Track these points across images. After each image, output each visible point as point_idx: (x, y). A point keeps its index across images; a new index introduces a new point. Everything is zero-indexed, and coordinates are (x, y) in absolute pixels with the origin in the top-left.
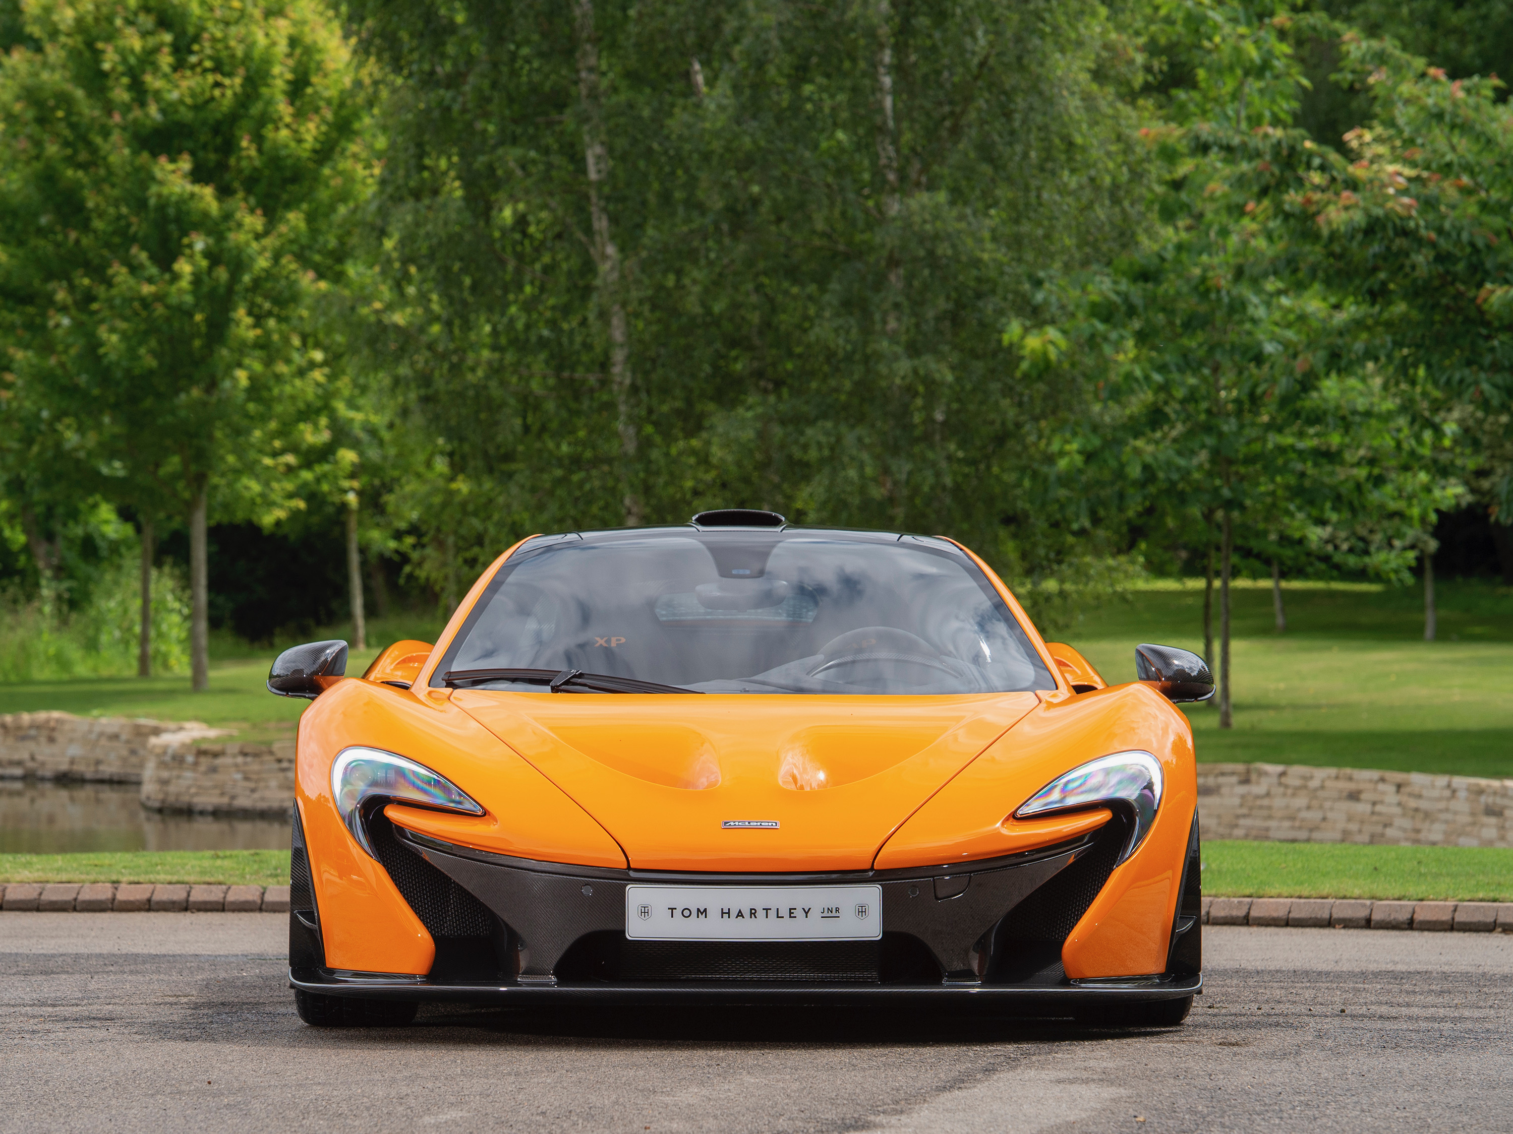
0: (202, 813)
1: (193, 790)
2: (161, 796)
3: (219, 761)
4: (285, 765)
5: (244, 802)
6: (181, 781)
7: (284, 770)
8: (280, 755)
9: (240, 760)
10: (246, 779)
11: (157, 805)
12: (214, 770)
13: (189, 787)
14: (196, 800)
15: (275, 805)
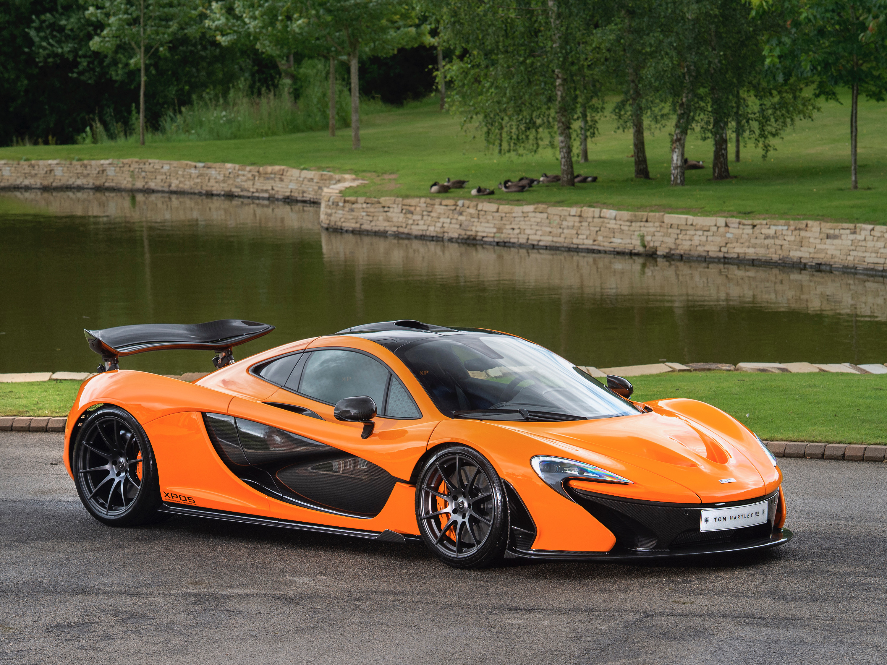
0: (347, 231)
1: (342, 220)
2: (327, 222)
3: (354, 206)
4: (386, 209)
5: (366, 227)
6: (337, 215)
7: (386, 212)
8: (384, 204)
9: (365, 205)
10: (367, 215)
11: (326, 226)
12: (352, 210)
13: (340, 218)
14: (344, 225)
15: (382, 229)
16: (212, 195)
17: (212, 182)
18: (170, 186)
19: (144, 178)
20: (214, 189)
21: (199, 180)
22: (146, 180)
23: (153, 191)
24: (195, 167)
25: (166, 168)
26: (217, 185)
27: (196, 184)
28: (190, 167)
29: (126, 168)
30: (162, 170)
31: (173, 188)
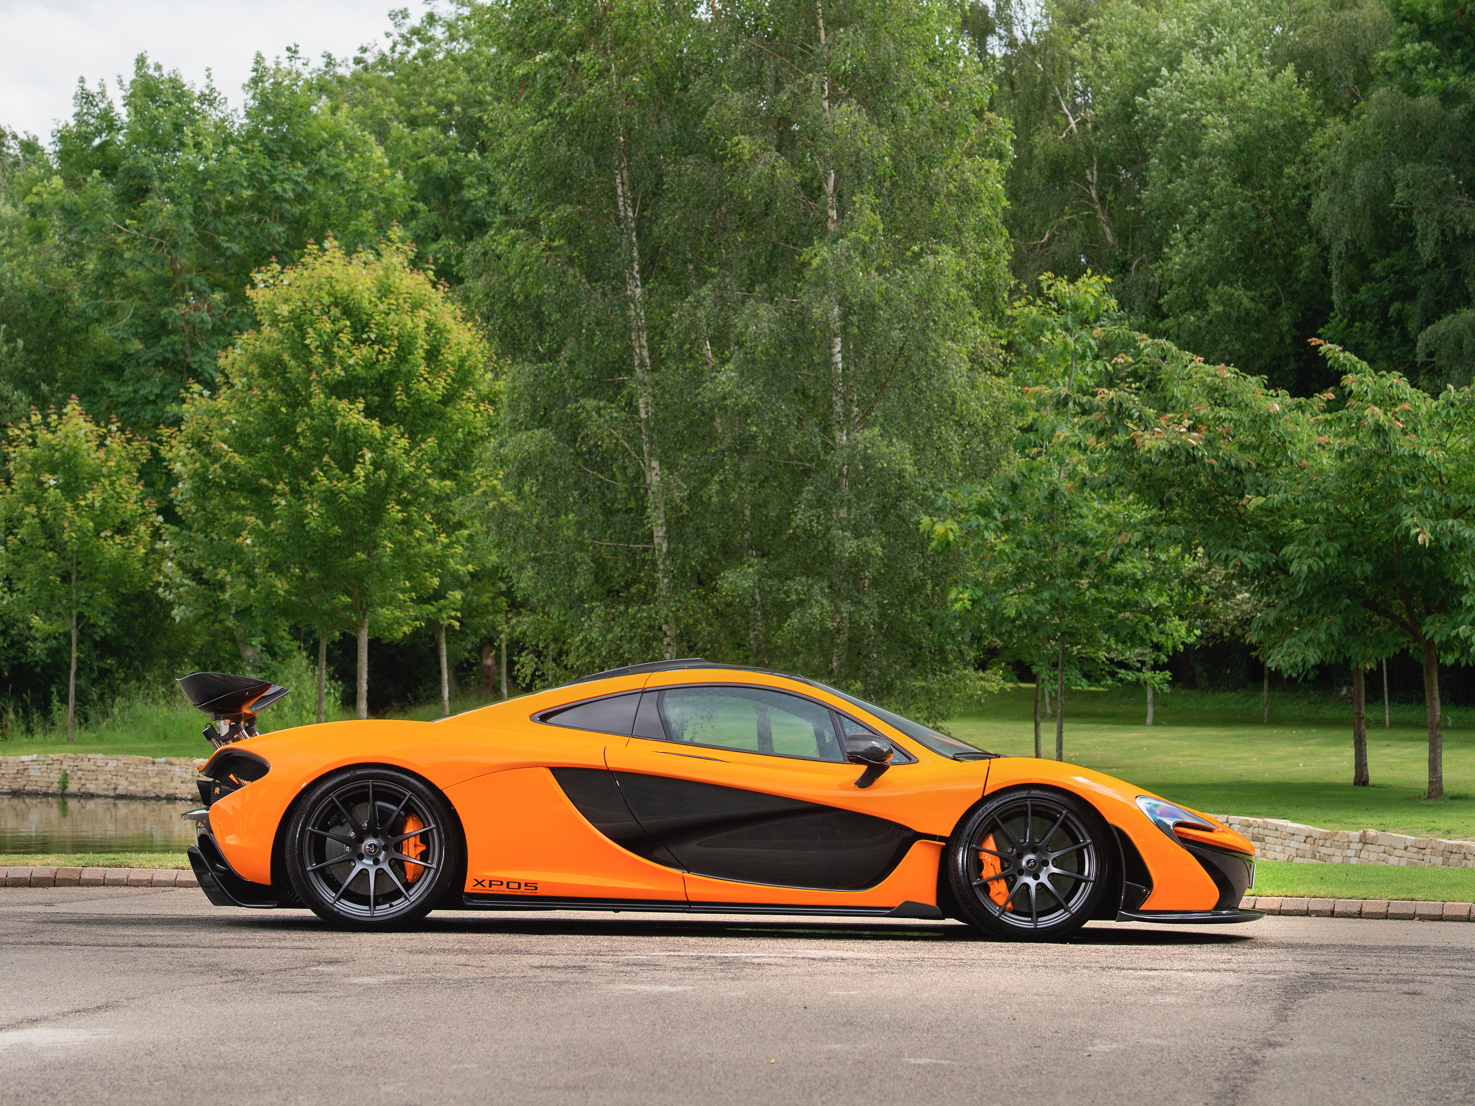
16: (176, 799)
17: (177, 782)
18: (115, 789)
19: (80, 778)
20: (178, 791)
21: (156, 780)
22: (83, 782)
23: (91, 796)
24: (154, 763)
25: (112, 764)
26: (184, 785)
27: (153, 786)
28: (146, 763)
29: (56, 766)
30: (106, 769)
31: (121, 791)
